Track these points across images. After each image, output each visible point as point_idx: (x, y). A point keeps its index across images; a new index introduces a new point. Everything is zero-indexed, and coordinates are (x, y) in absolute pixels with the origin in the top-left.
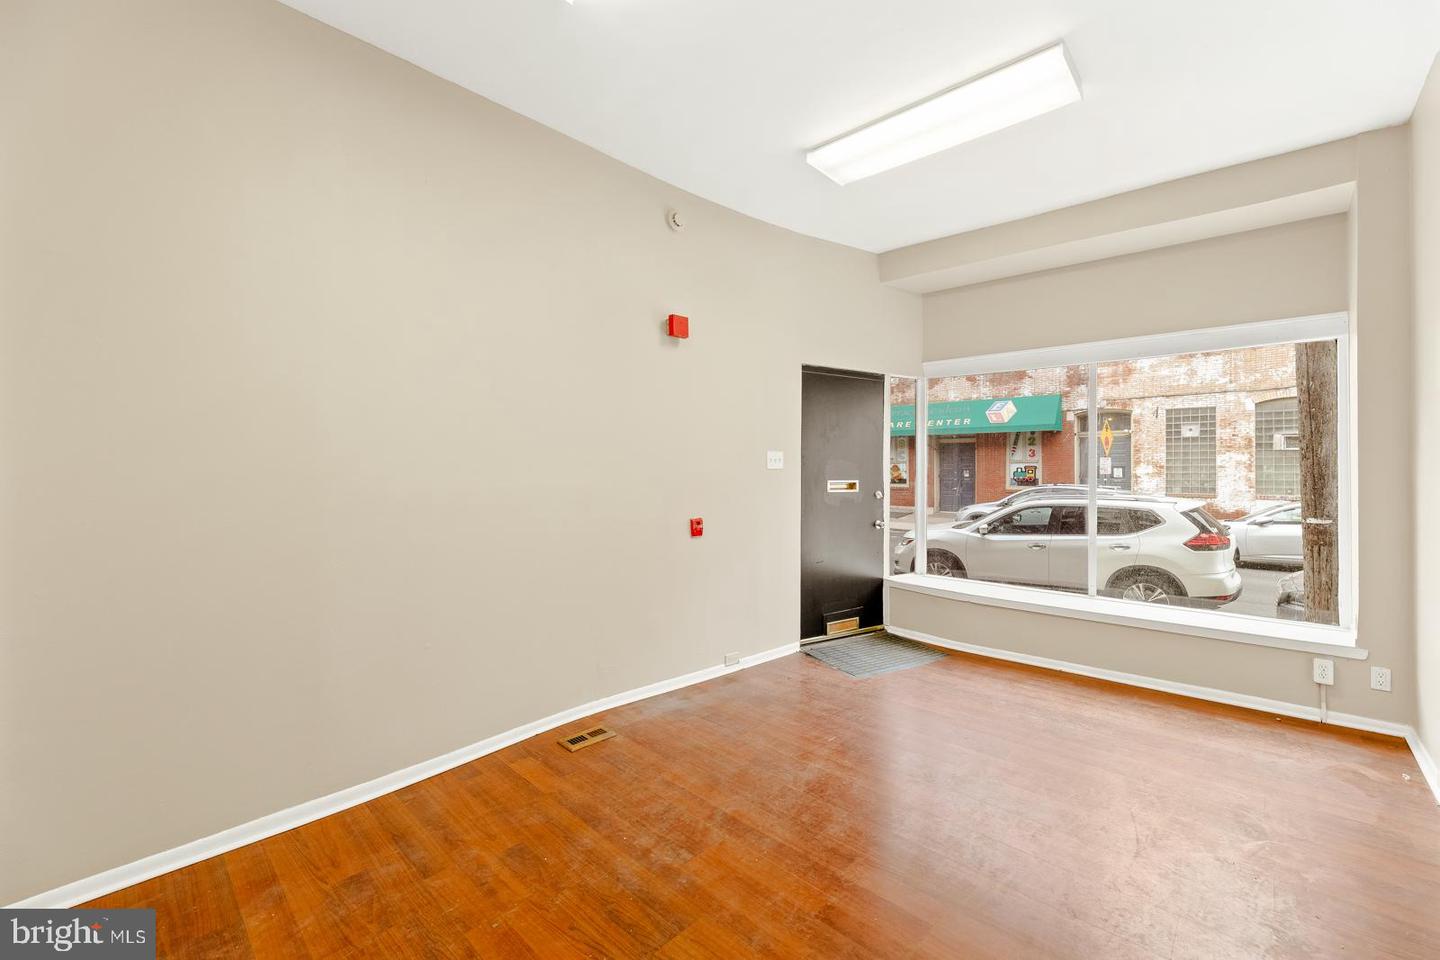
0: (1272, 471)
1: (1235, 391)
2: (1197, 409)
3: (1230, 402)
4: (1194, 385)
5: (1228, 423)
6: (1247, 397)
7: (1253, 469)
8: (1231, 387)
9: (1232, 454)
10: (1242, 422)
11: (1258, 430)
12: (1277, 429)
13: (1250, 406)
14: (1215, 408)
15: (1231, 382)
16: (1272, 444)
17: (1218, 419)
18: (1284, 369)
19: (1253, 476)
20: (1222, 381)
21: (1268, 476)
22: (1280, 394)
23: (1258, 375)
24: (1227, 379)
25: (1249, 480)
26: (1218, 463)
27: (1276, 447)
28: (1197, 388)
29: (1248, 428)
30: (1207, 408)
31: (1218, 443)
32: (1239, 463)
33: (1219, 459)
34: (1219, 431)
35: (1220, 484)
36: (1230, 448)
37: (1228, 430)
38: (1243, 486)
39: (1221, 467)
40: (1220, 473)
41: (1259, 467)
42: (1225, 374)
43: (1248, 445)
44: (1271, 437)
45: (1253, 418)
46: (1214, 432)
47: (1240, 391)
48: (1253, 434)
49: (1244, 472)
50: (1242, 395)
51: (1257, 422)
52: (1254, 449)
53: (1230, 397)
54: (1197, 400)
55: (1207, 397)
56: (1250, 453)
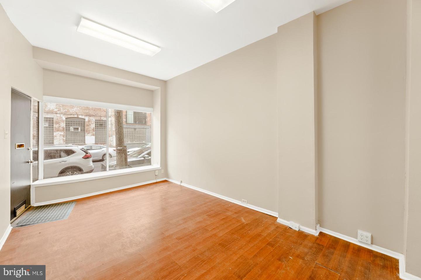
0: (70, 137)
1: (60, 114)
2: (48, 118)
3: (58, 117)
4: (47, 110)
5: (57, 123)
6: (63, 116)
7: (65, 137)
8: (58, 112)
9: (59, 132)
10: (62, 123)
11: (66, 125)
12: (71, 126)
13: (64, 119)
14: (53, 118)
15: (58, 111)
16: (70, 130)
17: (54, 122)
18: (73, 109)
19: (65, 138)
20: (56, 110)
21: (69, 139)
22: (72, 116)
23: (66, 110)
24: (57, 110)
25: (63, 140)
26: (55, 135)
27: (71, 131)
28: (47, 111)
29: (63, 125)
30: (51, 118)
31: (54, 129)
32: (61, 135)
33: (55, 134)
34: (55, 125)
35: (55, 141)
36: (58, 130)
37: (58, 125)
38: (62, 142)
39: (55, 136)
40: (55, 138)
41: (66, 136)
42: (56, 108)
43: (63, 130)
44: (69, 128)
45: (65, 122)
46: (53, 125)
47: (61, 114)
48: (65, 127)
49: (62, 138)
50: (62, 115)
51: (66, 123)
52: (65, 131)
53: (58, 115)
54: (47, 115)
55: (51, 114)
56: (64, 132)
